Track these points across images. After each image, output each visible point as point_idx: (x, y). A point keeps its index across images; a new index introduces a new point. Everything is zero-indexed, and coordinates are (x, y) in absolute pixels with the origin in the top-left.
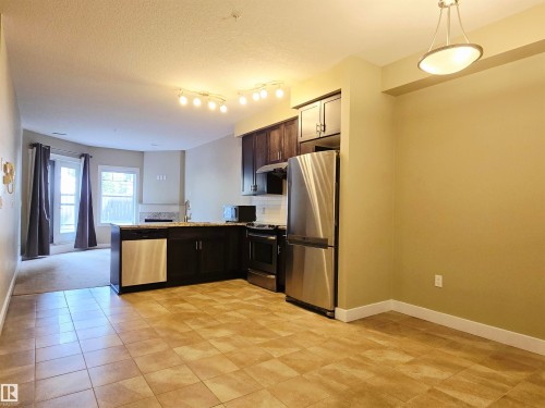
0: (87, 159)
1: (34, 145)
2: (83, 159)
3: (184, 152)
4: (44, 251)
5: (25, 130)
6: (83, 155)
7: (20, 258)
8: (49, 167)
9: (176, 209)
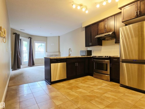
0: (31, 38)
1: (14, 33)
2: (30, 39)
3: (59, 36)
4: (19, 67)
5: (11, 28)
6: (29, 38)
7: (11, 70)
8: (20, 41)
9: (57, 54)
